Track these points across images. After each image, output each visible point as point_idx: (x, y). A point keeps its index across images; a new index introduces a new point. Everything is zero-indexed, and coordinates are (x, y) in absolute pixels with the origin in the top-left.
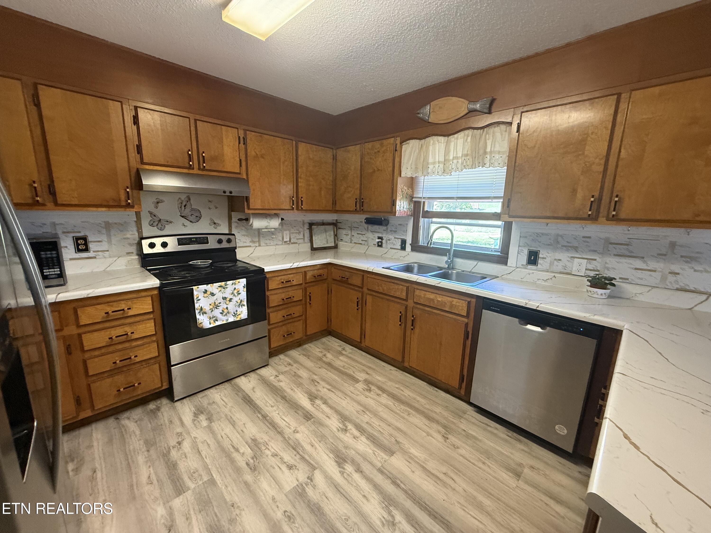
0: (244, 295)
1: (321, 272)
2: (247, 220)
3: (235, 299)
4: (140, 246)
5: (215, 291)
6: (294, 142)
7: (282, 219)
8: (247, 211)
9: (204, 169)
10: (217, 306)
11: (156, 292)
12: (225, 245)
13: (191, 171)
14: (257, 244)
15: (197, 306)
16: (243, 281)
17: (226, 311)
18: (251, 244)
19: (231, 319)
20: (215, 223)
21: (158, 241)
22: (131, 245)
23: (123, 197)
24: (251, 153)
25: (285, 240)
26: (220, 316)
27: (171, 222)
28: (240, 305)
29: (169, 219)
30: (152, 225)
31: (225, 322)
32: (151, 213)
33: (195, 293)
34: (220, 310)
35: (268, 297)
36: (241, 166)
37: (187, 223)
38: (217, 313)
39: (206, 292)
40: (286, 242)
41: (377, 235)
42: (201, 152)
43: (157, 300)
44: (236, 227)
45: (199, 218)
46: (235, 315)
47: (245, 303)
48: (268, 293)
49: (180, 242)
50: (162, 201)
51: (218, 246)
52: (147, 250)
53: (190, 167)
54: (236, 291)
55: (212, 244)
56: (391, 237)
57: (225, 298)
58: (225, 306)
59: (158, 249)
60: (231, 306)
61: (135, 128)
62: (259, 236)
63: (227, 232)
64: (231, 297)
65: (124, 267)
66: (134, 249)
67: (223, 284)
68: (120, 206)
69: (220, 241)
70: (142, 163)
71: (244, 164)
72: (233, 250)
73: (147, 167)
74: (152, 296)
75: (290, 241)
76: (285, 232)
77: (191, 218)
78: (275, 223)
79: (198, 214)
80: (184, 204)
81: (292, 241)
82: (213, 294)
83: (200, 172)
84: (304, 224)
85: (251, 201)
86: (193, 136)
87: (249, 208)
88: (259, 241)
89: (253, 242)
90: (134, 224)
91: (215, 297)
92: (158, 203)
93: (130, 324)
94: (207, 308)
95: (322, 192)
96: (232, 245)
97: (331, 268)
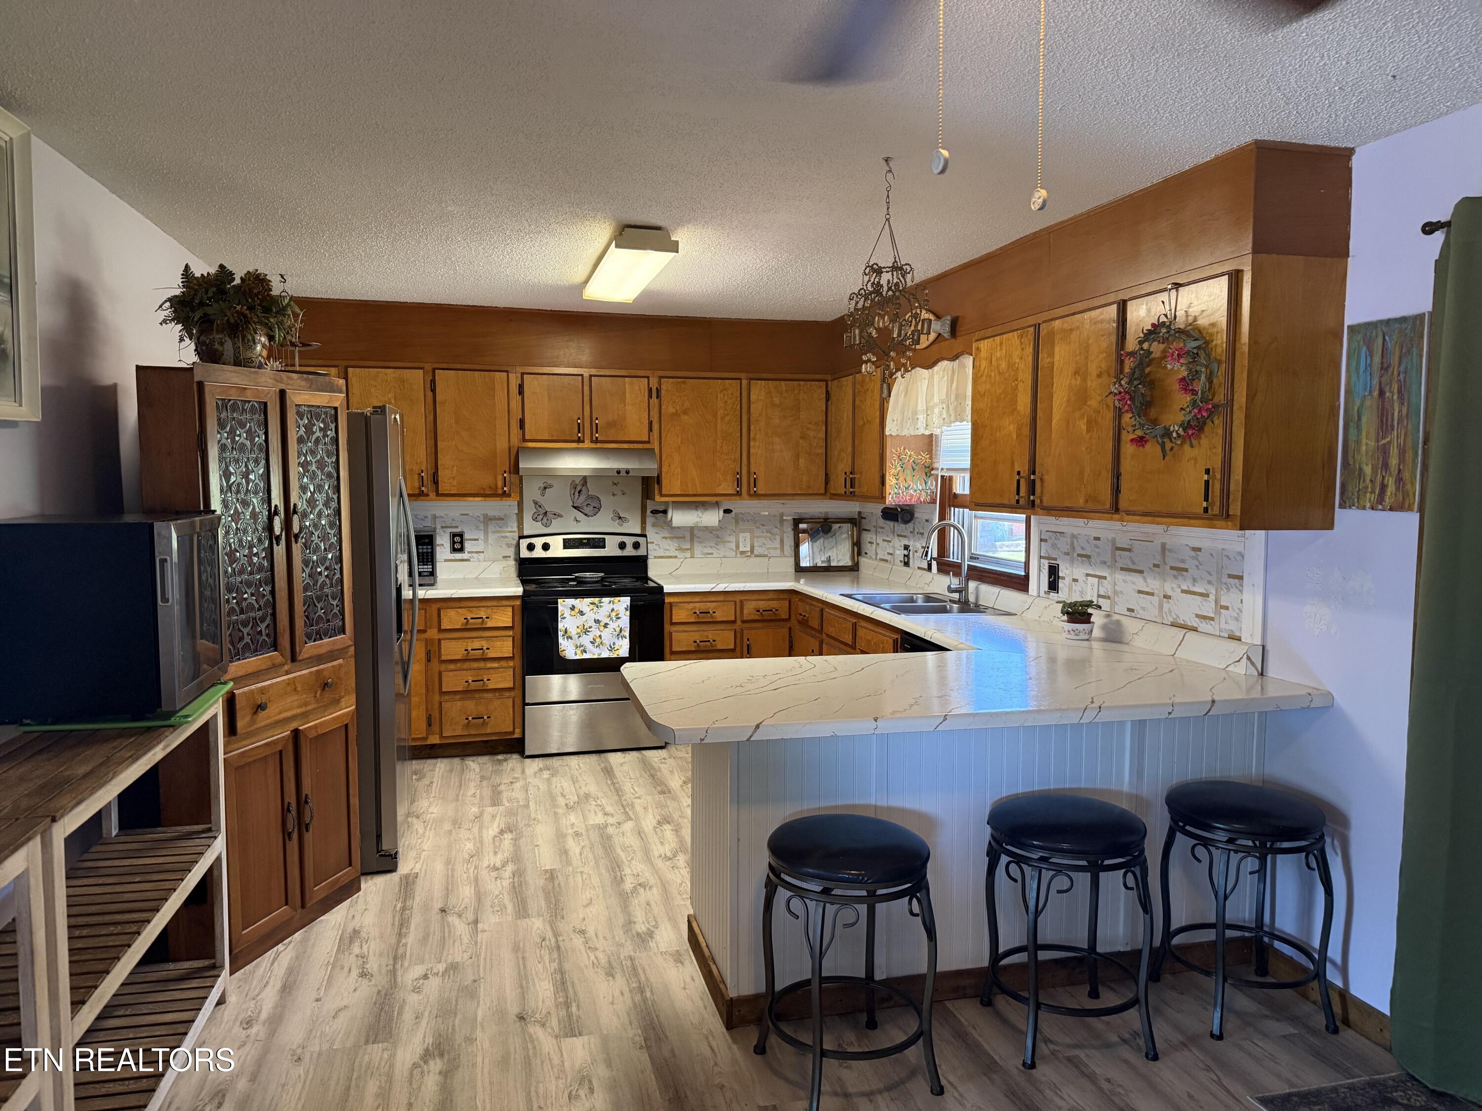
0: (625, 620)
1: (774, 604)
2: (665, 512)
3: (613, 625)
4: (518, 546)
5: (586, 609)
6: (744, 382)
7: (727, 511)
8: (658, 498)
9: (597, 441)
10: (586, 632)
11: (518, 603)
12: (629, 551)
13: (581, 445)
14: (688, 554)
15: (561, 626)
16: (626, 601)
17: (598, 640)
18: (677, 553)
19: (605, 654)
20: (620, 518)
21: (539, 542)
22: (508, 545)
23: (500, 483)
24: (669, 409)
25: (741, 549)
26: (589, 646)
27: (560, 516)
28: (619, 635)
29: (557, 511)
30: (535, 520)
31: (596, 657)
32: (536, 503)
33: (560, 608)
34: (591, 637)
35: (671, 634)
36: (651, 429)
37: (580, 516)
38: (586, 640)
39: (573, 608)
40: (742, 553)
41: (903, 542)
42: (594, 419)
43: (518, 612)
44: (654, 525)
45: (598, 509)
46: (611, 649)
47: (627, 633)
48: (667, 627)
49: (567, 544)
50: (551, 486)
51: (618, 553)
52: (525, 554)
53: (579, 441)
54: (614, 614)
55: (611, 549)
56: (916, 545)
57: (597, 621)
58: (598, 634)
59: (539, 553)
60: (607, 635)
61: (519, 398)
62: (692, 540)
63: (639, 531)
64: (607, 620)
65: (497, 575)
66: (511, 552)
67: (596, 600)
68: (495, 495)
69: (622, 546)
70: (525, 440)
71: (656, 426)
72: (642, 562)
73: (531, 445)
74: (513, 607)
75: (752, 551)
76: (741, 535)
77: (587, 510)
78: (711, 518)
79: (598, 506)
80: (579, 488)
81: (756, 552)
82: (581, 613)
83: (593, 445)
84: (782, 521)
85: (664, 482)
86: (587, 398)
87: (661, 495)
88: (691, 549)
89: (680, 549)
90: (515, 517)
91: (584, 618)
92: (545, 488)
93: (487, 638)
94: (573, 631)
95: (802, 461)
96: (641, 552)
97: (795, 599)
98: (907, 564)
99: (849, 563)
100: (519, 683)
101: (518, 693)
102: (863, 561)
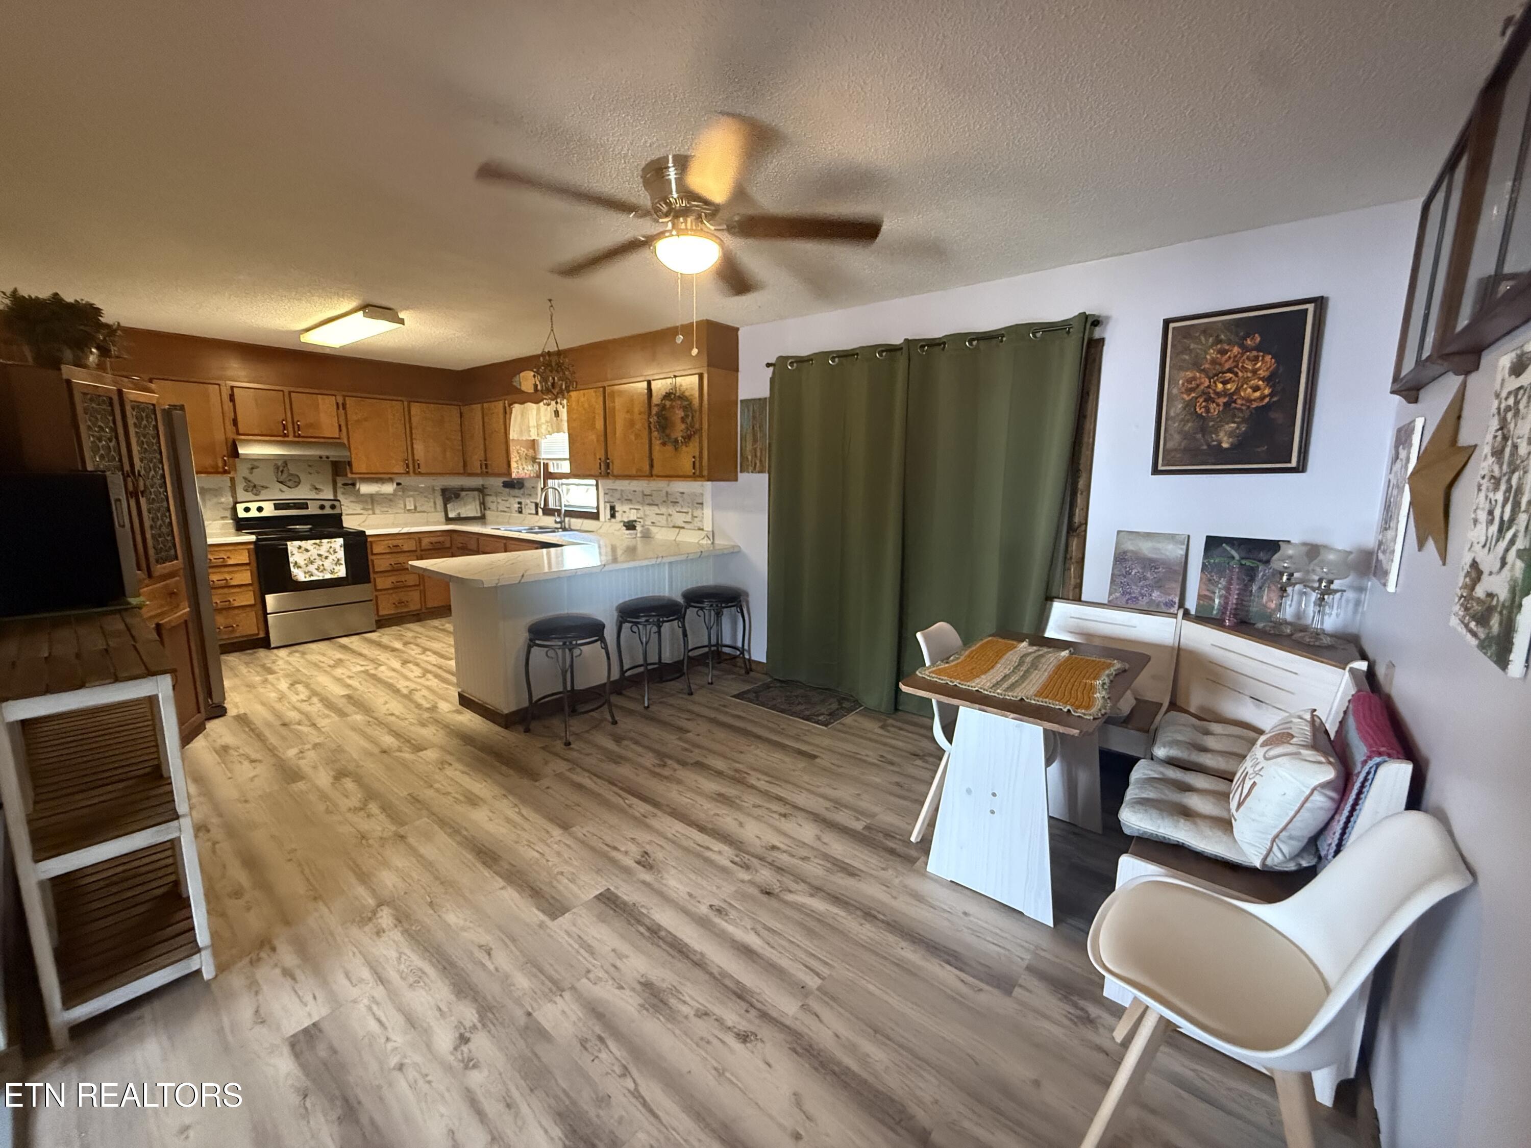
0: (341, 554)
1: (441, 539)
2: (354, 485)
3: (331, 557)
4: (234, 510)
5: (309, 548)
6: (406, 403)
7: (398, 484)
8: (350, 475)
9: (299, 436)
10: (312, 563)
11: (252, 546)
12: (328, 511)
13: (286, 439)
14: (370, 512)
15: (291, 559)
16: (340, 541)
17: (322, 568)
18: (362, 512)
19: (328, 576)
20: (316, 489)
21: (253, 506)
22: (225, 509)
23: (220, 464)
24: (353, 417)
25: (408, 508)
26: (316, 572)
27: (267, 488)
28: (338, 562)
29: (264, 484)
30: (246, 491)
31: (321, 578)
32: (245, 478)
33: (290, 548)
34: (315, 566)
35: (373, 561)
36: (340, 430)
37: (284, 488)
38: (312, 568)
39: (300, 547)
40: (409, 510)
41: (518, 500)
42: (295, 420)
43: (253, 553)
44: (343, 494)
45: (298, 483)
46: (332, 572)
47: (343, 562)
48: (370, 557)
49: (277, 507)
50: (257, 467)
51: (320, 512)
52: (242, 514)
53: (285, 435)
54: (331, 550)
55: (313, 510)
56: (528, 501)
57: (320, 555)
58: (321, 563)
59: (254, 513)
60: (327, 564)
61: (231, 404)
62: (372, 503)
63: (332, 498)
64: (327, 554)
65: (219, 531)
66: (228, 514)
67: (318, 541)
68: (218, 473)
69: (322, 507)
70: (238, 433)
71: (344, 428)
72: (339, 517)
73: (243, 437)
74: (248, 549)
75: (415, 508)
76: (407, 499)
77: (289, 484)
78: (388, 488)
79: (297, 480)
80: (281, 469)
81: (418, 509)
82: (307, 550)
83: (297, 439)
84: (434, 490)
85: (355, 465)
86: (288, 407)
87: (352, 473)
88: (373, 509)
89: (364, 509)
90: (228, 489)
91: (309, 554)
92: (252, 468)
93: (229, 572)
94: (301, 562)
95: (448, 454)
96: (336, 511)
97: (455, 536)
98: (520, 512)
99: (479, 515)
100: (259, 600)
101: (259, 606)
102: (488, 513)
